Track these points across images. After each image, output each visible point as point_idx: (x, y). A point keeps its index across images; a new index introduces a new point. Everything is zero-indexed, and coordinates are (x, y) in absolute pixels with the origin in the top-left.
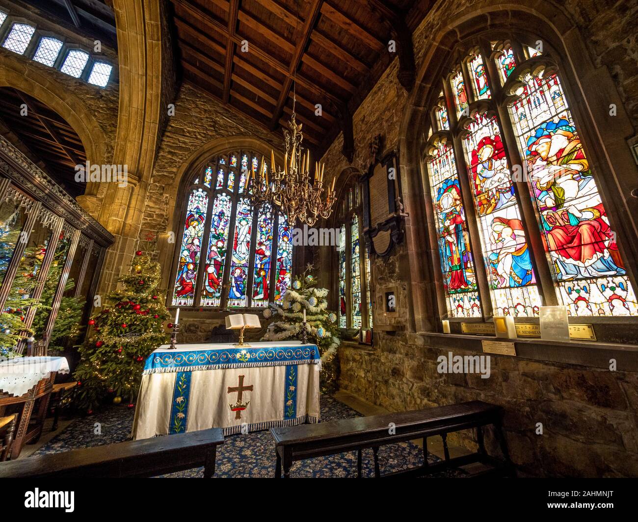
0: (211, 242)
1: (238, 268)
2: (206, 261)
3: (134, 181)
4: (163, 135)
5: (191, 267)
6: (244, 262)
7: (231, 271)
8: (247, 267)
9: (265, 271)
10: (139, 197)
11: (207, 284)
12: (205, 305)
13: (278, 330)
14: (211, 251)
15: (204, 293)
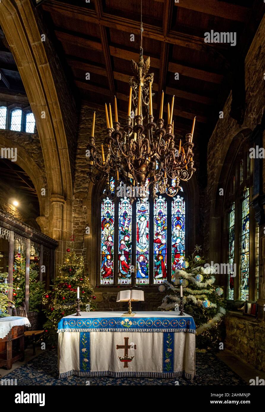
0: (120, 238)
1: (142, 255)
2: (118, 252)
3: (62, 200)
4: (75, 158)
5: (109, 257)
6: (145, 250)
7: (137, 258)
8: (148, 254)
9: (163, 256)
10: (68, 211)
11: (121, 268)
12: (121, 284)
13: (170, 301)
14: (121, 244)
15: (120, 275)
